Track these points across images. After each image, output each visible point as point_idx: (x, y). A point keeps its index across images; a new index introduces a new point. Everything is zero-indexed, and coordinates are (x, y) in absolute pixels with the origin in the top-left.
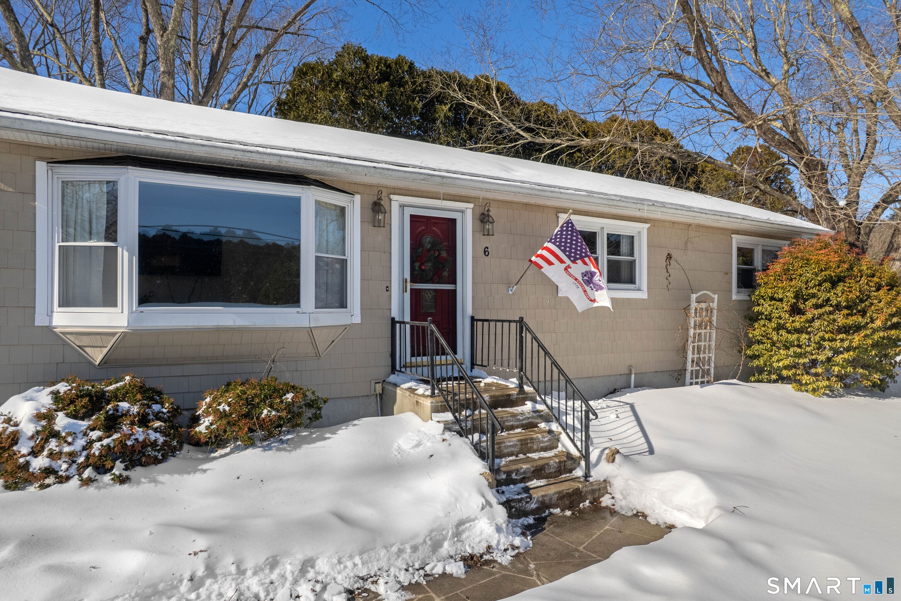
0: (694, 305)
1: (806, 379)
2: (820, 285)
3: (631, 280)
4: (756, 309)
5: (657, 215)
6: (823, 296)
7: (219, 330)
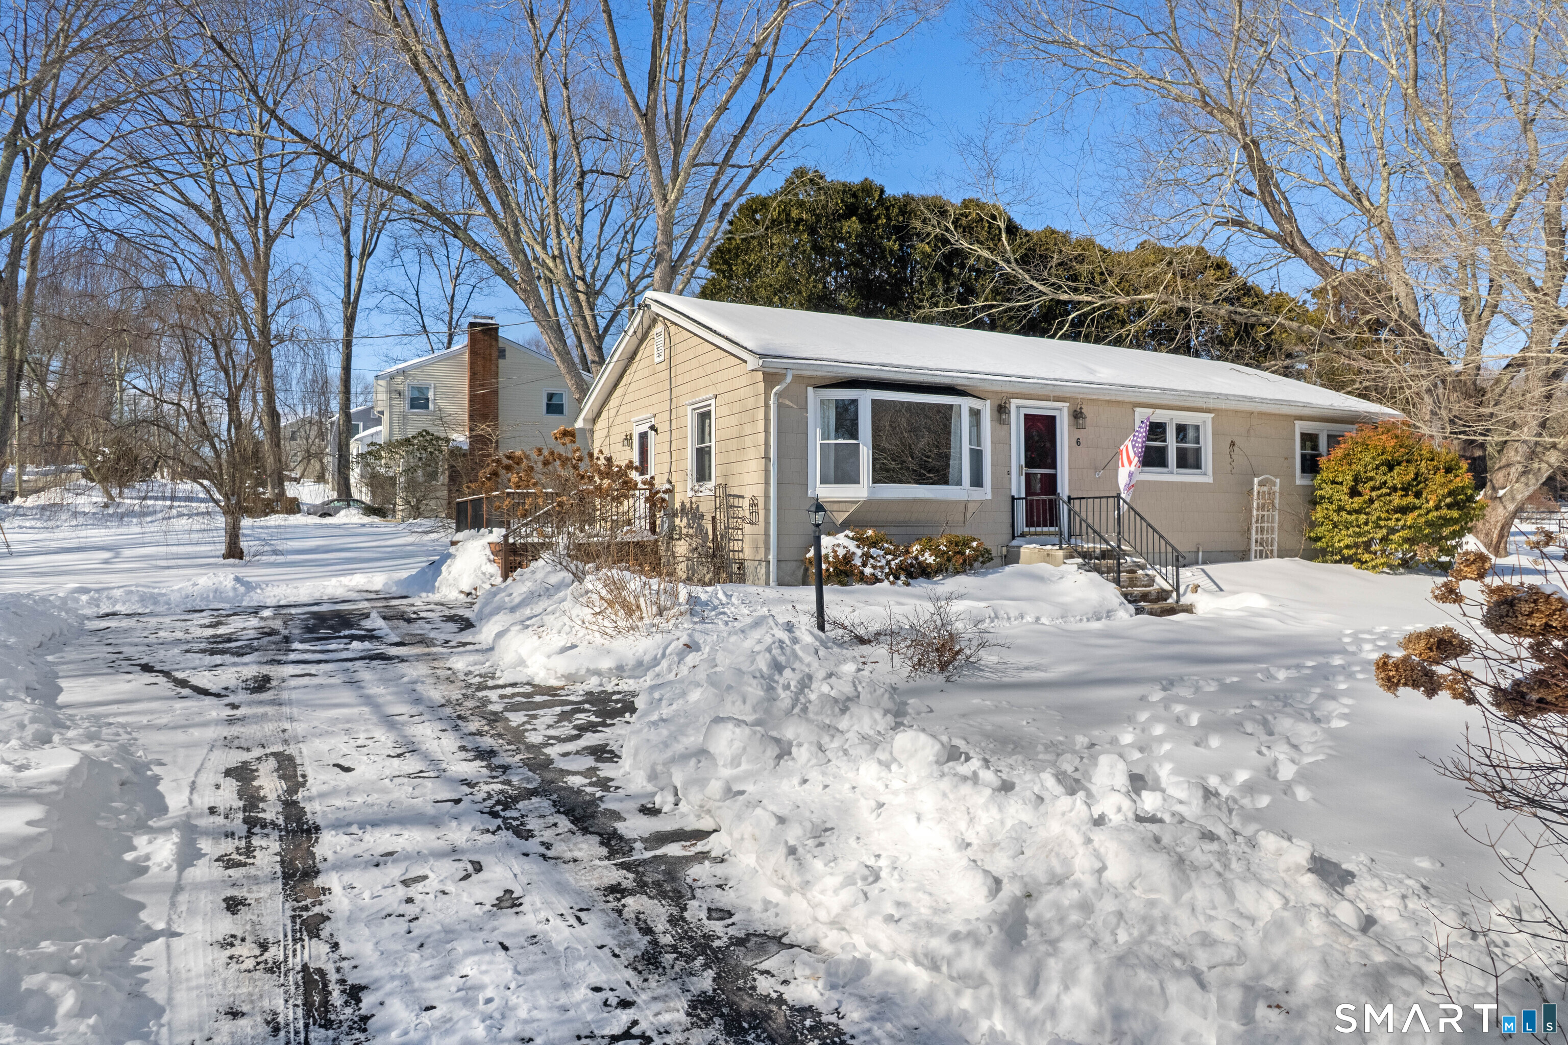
0: (1256, 487)
1: (1366, 557)
2: (1377, 468)
3: (1198, 466)
4: (1319, 493)
5: (1222, 405)
6: (1380, 479)
7: (915, 501)
